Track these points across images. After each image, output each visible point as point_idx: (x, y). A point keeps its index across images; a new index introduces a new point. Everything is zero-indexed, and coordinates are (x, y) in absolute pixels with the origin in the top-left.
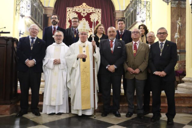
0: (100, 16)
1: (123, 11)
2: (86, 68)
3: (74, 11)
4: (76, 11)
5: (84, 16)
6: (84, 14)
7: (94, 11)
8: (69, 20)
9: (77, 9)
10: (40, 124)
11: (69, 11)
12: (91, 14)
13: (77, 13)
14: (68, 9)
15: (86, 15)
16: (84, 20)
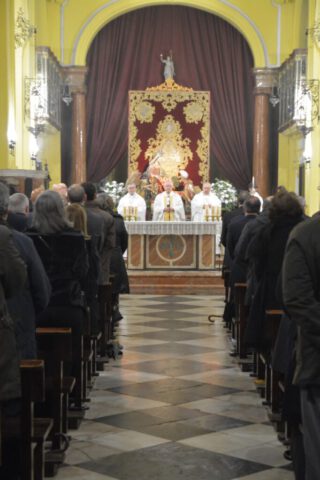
0: (208, 109)
3: (146, 98)
4: (151, 98)
5: (169, 110)
6: (169, 105)
7: (193, 98)
8: (134, 119)
9: (153, 93)
11: (135, 98)
12: (185, 104)
13: (154, 103)
14: (132, 94)
15: (174, 106)
16: (169, 118)
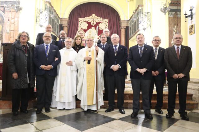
0: (108, 25)
1: (127, 21)
2: (91, 69)
3: (85, 21)
4: (87, 21)
5: (93, 25)
6: (93, 23)
7: (102, 21)
8: (80, 28)
9: (87, 19)
10: (52, 118)
11: (81, 21)
12: (99, 23)
13: (87, 23)
14: (80, 19)
15: (95, 24)
16: (93, 28)
